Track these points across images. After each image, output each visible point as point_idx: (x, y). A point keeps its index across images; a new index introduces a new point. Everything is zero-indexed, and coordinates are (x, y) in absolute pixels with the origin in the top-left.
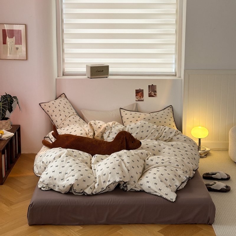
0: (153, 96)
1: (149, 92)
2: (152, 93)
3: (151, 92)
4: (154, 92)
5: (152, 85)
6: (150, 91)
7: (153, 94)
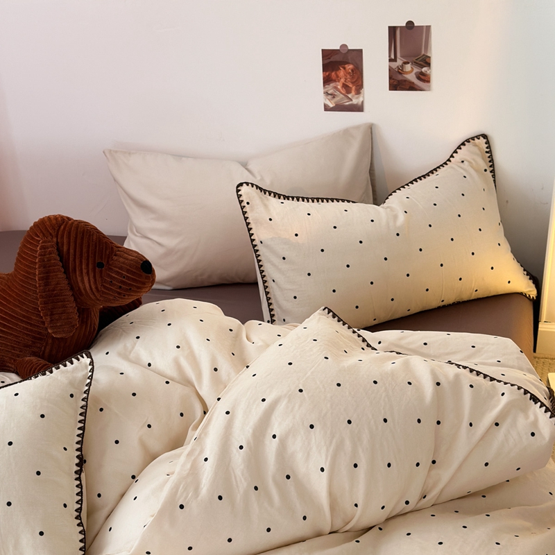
0: (412, 87)
1: (395, 65)
2: (408, 67)
3: (399, 62)
4: (416, 63)
5: (410, 24)
6: (395, 60)
7: (411, 77)
